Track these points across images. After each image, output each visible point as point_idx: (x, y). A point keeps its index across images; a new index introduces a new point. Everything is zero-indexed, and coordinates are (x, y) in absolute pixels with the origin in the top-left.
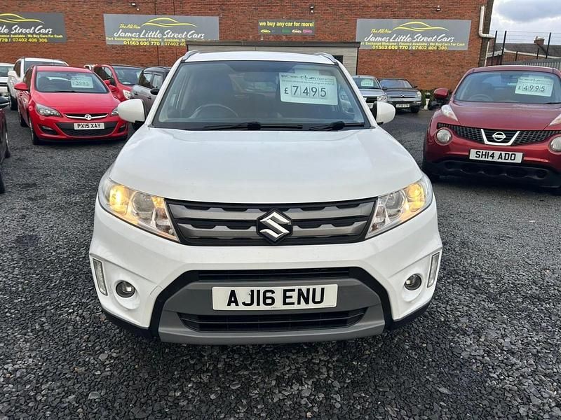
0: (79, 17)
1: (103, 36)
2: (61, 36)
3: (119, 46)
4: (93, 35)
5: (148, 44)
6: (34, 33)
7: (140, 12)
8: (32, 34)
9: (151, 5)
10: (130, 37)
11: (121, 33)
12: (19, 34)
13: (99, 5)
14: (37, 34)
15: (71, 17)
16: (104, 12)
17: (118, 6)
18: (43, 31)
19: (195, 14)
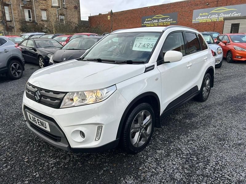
0: (183, 13)
1: (192, 20)
2: (175, 22)
3: (197, 23)
4: (187, 20)
5: (211, 21)
6: (166, 21)
7: (210, 7)
8: (165, 22)
9: (216, 3)
10: (203, 19)
11: (199, 18)
12: (161, 22)
13: (192, 6)
14: (167, 22)
15: (180, 13)
16: (194, 9)
17: (200, 6)
18: (169, 20)
19: (237, 4)
